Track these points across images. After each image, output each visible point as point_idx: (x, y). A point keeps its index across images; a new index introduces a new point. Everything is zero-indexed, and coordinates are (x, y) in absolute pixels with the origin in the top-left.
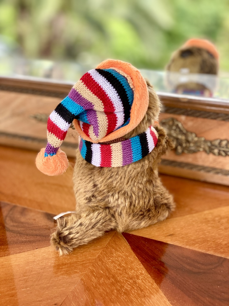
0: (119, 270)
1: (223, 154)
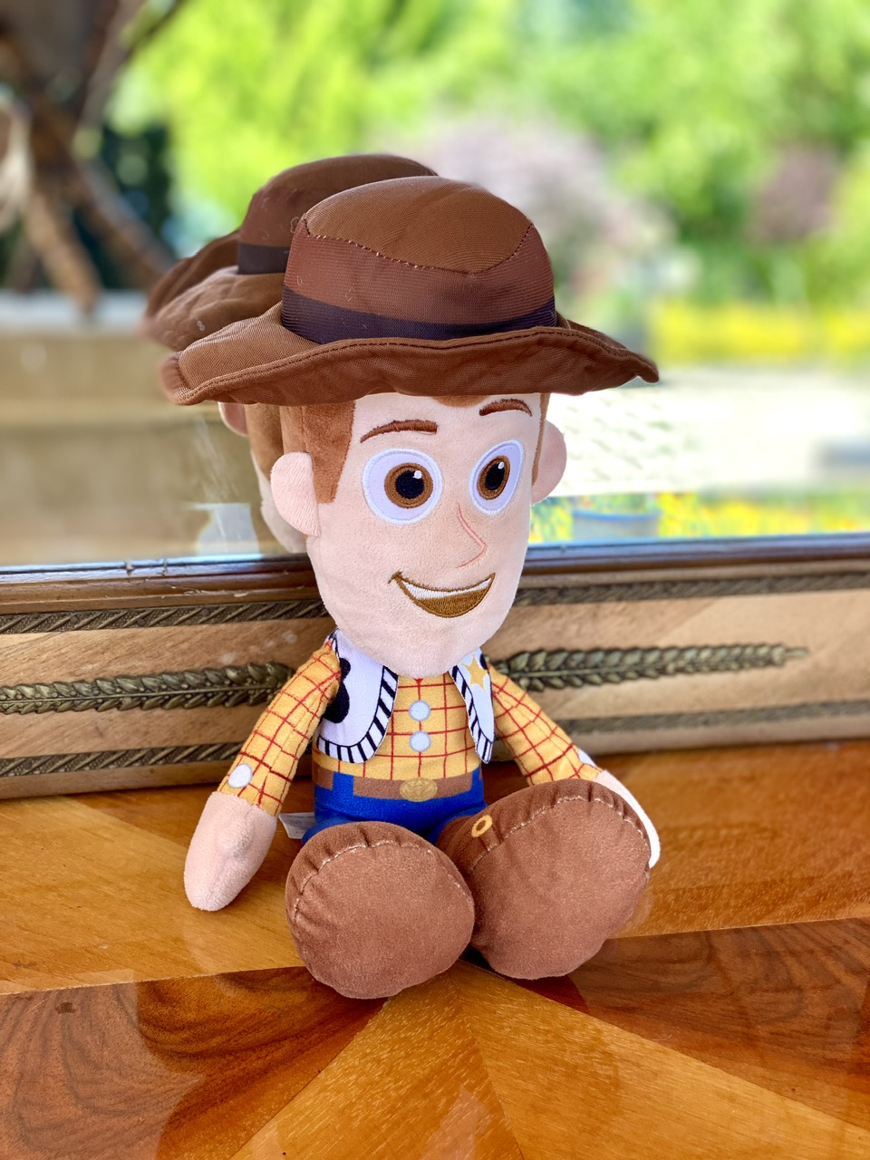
0: (547, 1042)
1: (539, 684)
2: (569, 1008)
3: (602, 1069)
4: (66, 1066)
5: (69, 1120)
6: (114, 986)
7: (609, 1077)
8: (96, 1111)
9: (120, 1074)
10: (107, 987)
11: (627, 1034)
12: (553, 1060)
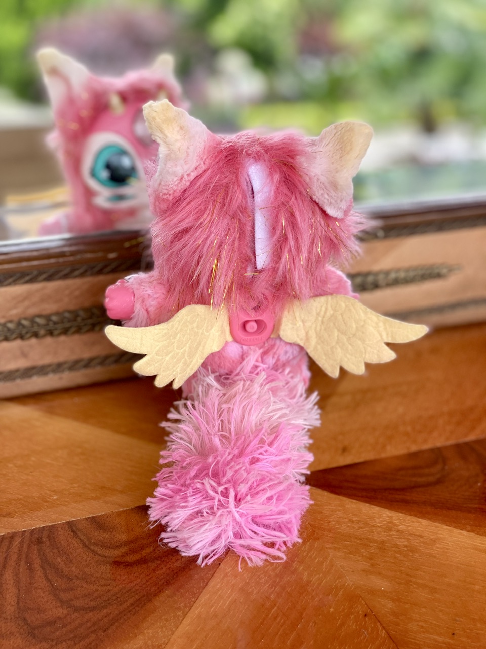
2: (367, 505)
3: (400, 542)
4: (49, 581)
5: (60, 618)
6: (68, 523)
7: (406, 546)
8: (76, 610)
9: (87, 582)
10: (63, 524)
11: (408, 517)
12: (367, 539)
